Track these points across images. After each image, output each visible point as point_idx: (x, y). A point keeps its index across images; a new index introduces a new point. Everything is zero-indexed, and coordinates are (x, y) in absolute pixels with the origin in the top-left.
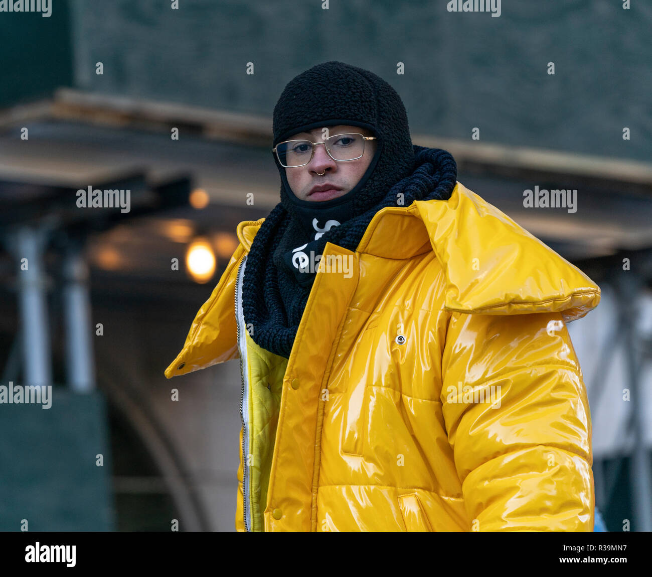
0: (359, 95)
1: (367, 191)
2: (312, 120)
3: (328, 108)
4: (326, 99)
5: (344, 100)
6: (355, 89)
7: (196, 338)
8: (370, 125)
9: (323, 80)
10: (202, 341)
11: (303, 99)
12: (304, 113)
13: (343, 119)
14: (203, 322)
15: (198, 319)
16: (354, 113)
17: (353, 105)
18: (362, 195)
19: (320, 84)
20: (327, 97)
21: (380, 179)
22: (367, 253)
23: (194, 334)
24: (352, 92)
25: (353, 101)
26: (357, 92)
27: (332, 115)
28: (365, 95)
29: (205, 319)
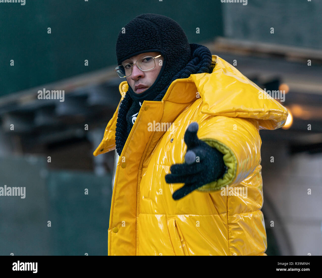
0: (150, 35)
1: (161, 83)
2: (128, 54)
3: (134, 46)
4: (133, 42)
5: (142, 40)
6: (147, 32)
7: (107, 137)
8: (157, 49)
9: (131, 31)
10: (110, 138)
11: (123, 43)
12: (124, 51)
13: (143, 50)
14: (110, 129)
15: (108, 128)
16: (147, 46)
17: (146, 42)
18: (159, 85)
19: (130, 34)
20: (133, 41)
21: (168, 74)
22: (168, 101)
23: (106, 135)
24: (145, 35)
25: (147, 39)
26: (148, 34)
27: (136, 49)
28: (153, 34)
29: (111, 127)
